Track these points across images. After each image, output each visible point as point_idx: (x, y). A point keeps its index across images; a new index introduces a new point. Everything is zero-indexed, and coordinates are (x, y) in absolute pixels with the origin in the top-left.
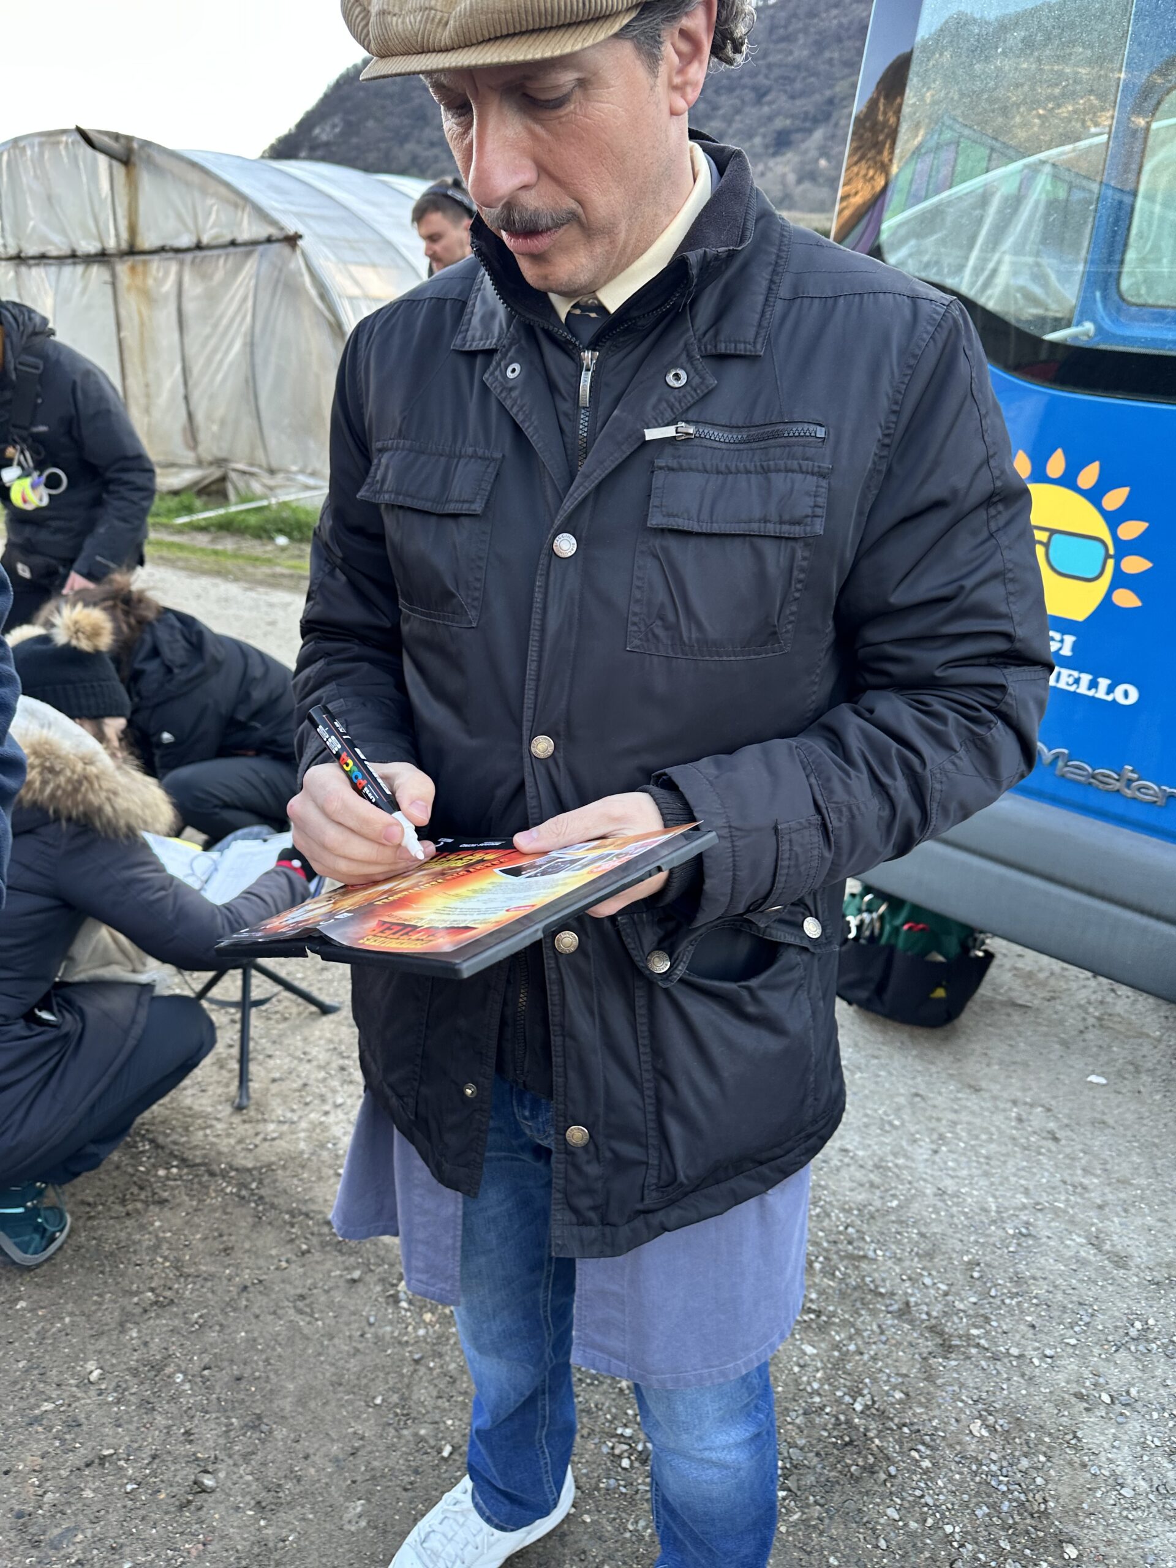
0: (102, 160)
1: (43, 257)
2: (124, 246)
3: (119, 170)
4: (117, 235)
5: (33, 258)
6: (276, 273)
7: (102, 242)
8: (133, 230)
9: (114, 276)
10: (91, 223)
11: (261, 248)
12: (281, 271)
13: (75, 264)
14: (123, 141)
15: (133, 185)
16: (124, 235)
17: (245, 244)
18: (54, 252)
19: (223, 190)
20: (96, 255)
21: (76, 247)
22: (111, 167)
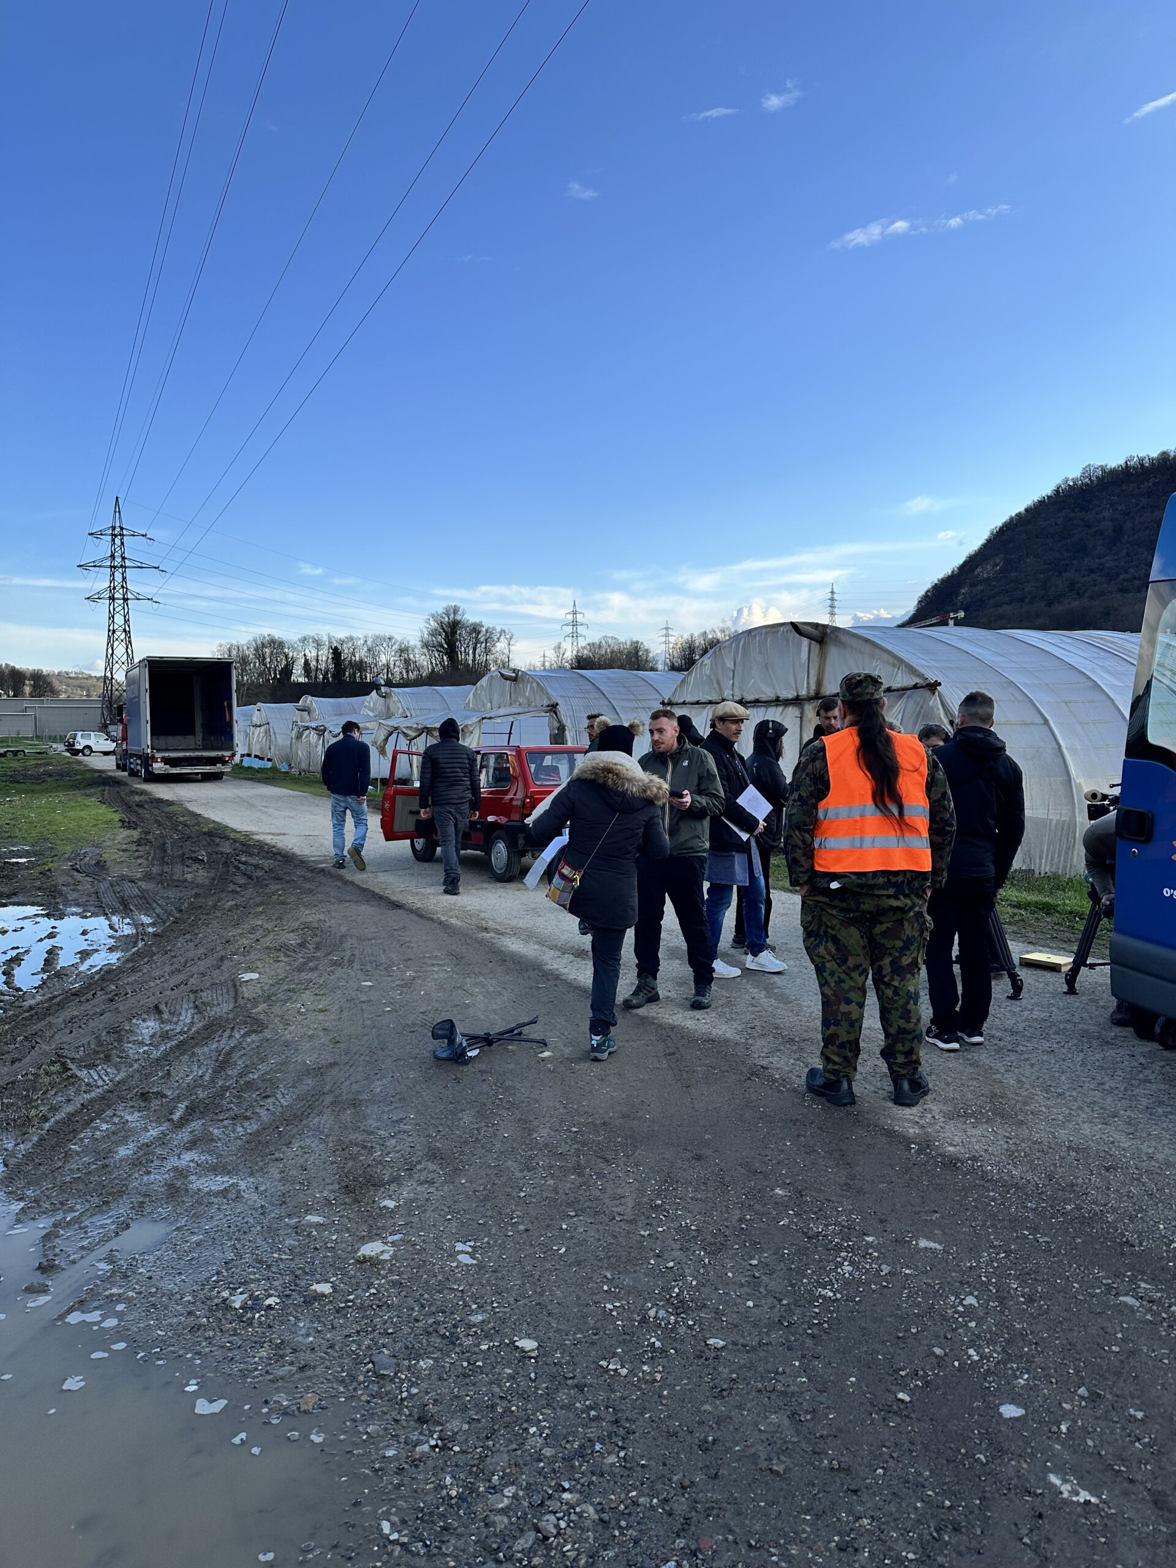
0: (805, 641)
1: (757, 701)
2: (812, 693)
3: (816, 646)
4: (808, 687)
5: (750, 702)
6: (918, 708)
7: (797, 692)
8: (819, 684)
9: (802, 713)
10: (792, 680)
11: (909, 692)
12: (922, 707)
13: (777, 705)
14: (820, 629)
15: (823, 655)
16: (813, 687)
17: (897, 690)
18: (764, 698)
19: (886, 656)
20: (792, 700)
21: (779, 694)
22: (810, 645)
